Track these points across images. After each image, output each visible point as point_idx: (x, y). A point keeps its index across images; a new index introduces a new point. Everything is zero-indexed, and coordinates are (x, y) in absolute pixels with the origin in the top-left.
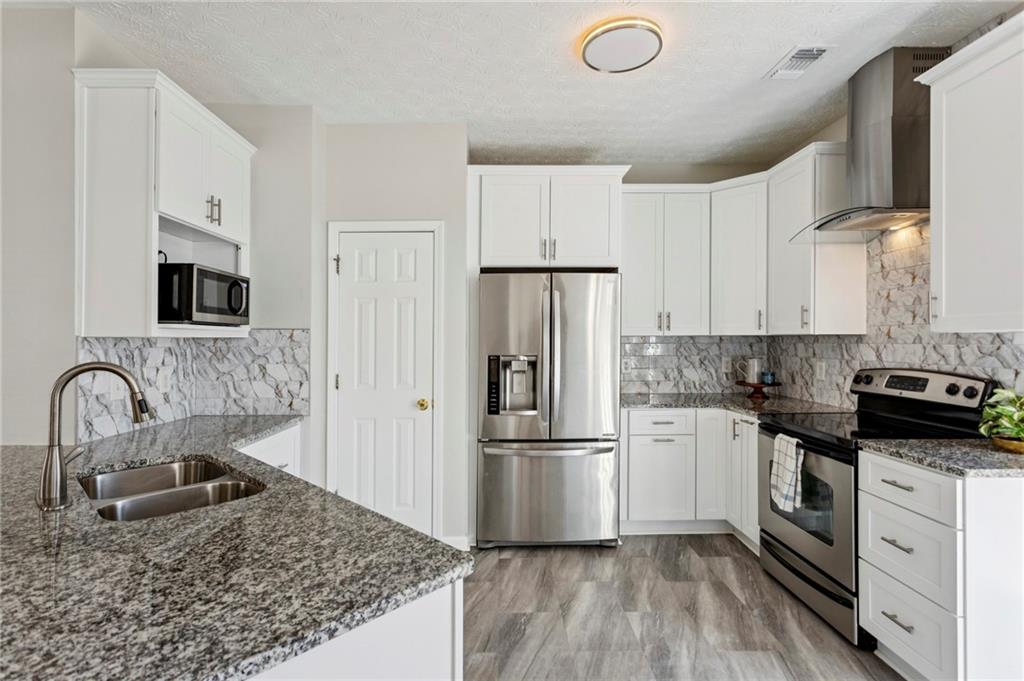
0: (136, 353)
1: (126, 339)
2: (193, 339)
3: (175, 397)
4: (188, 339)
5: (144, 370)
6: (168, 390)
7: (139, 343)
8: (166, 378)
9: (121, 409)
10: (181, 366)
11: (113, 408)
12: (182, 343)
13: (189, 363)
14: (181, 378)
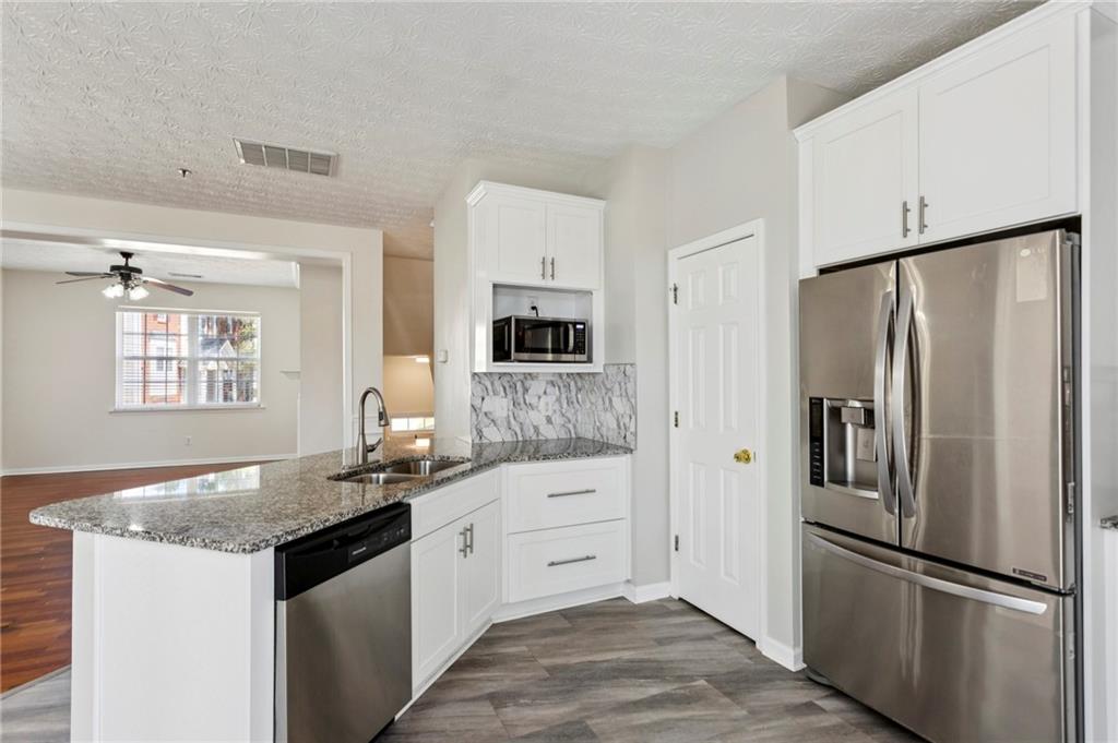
0: (519, 385)
1: (509, 374)
2: (578, 374)
3: (557, 419)
4: (572, 374)
5: (526, 397)
6: (550, 413)
7: (522, 377)
8: (547, 404)
9: (506, 424)
10: (564, 396)
11: (499, 422)
12: (564, 377)
13: (573, 393)
14: (565, 405)
